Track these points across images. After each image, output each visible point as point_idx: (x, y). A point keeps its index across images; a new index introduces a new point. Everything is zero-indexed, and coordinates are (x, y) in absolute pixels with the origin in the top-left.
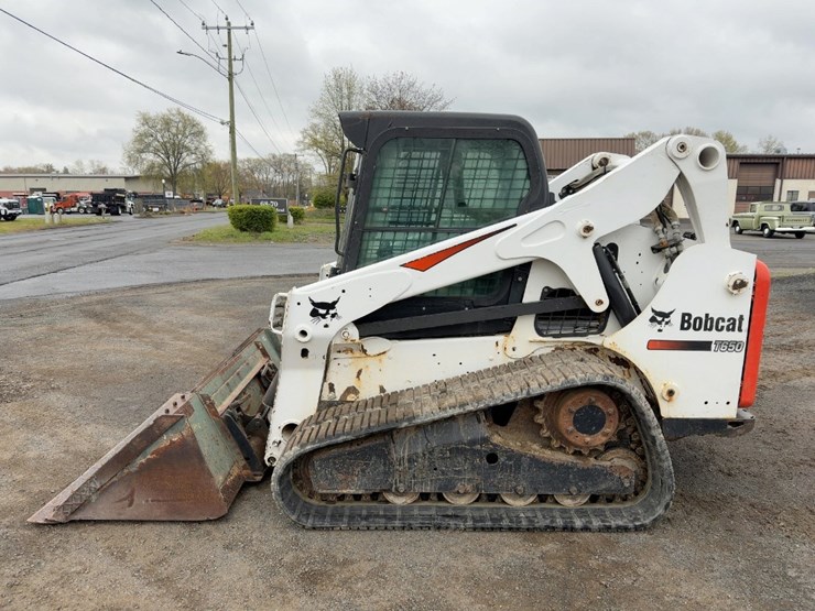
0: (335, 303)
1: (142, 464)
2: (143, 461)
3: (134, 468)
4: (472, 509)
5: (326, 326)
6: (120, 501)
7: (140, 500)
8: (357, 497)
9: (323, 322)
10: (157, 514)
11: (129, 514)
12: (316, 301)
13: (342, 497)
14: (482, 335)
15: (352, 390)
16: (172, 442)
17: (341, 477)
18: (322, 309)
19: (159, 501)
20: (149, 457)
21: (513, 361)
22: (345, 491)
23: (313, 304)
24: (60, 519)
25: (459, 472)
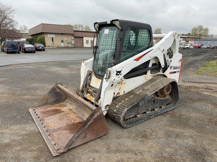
0: (121, 71)
1: (89, 124)
2: (90, 123)
3: (87, 127)
4: (151, 113)
5: (119, 77)
6: (83, 138)
7: (88, 136)
8: (133, 117)
9: (119, 76)
10: (93, 138)
11: (85, 141)
12: (117, 71)
13: (130, 118)
14: (141, 75)
15: (118, 93)
16: (98, 115)
17: (130, 113)
18: (118, 73)
19: (93, 134)
20: (91, 122)
21: (148, 80)
22: (130, 117)
23: (117, 72)
24: (65, 151)
25: (149, 106)
